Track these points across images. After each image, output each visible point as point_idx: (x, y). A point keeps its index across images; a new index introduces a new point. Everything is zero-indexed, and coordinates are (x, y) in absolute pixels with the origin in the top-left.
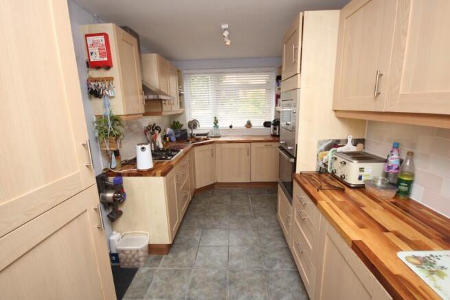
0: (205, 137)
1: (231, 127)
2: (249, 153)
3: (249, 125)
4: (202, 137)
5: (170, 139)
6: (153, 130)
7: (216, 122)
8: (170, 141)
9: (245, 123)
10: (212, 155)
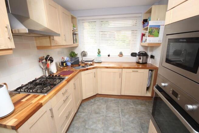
0: (91, 63)
1: (109, 56)
2: (121, 76)
3: (121, 55)
4: (89, 63)
5: (66, 64)
6: (46, 61)
7: (99, 53)
8: (67, 65)
9: (119, 54)
10: (95, 77)
